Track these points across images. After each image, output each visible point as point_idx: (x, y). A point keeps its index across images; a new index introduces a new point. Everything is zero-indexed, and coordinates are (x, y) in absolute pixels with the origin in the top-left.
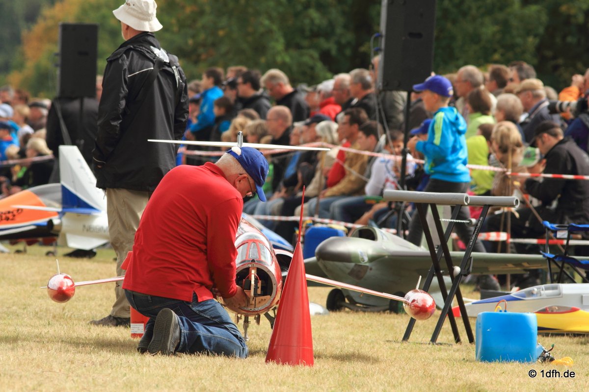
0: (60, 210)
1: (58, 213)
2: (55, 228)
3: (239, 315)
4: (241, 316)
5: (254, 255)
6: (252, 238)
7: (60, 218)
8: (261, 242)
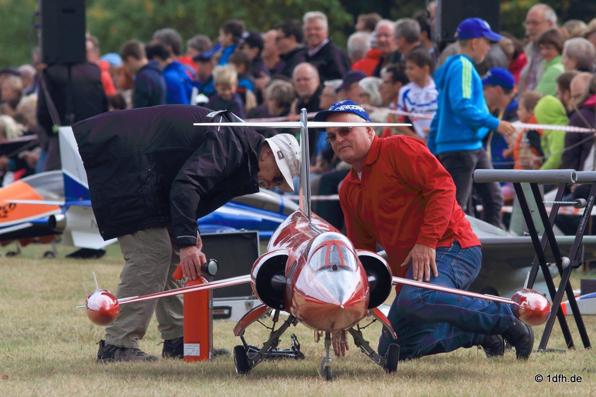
0: (62, 203)
1: (61, 207)
2: (58, 225)
3: (320, 332)
4: (322, 333)
5: (335, 259)
6: (330, 239)
7: (63, 213)
8: (342, 243)
